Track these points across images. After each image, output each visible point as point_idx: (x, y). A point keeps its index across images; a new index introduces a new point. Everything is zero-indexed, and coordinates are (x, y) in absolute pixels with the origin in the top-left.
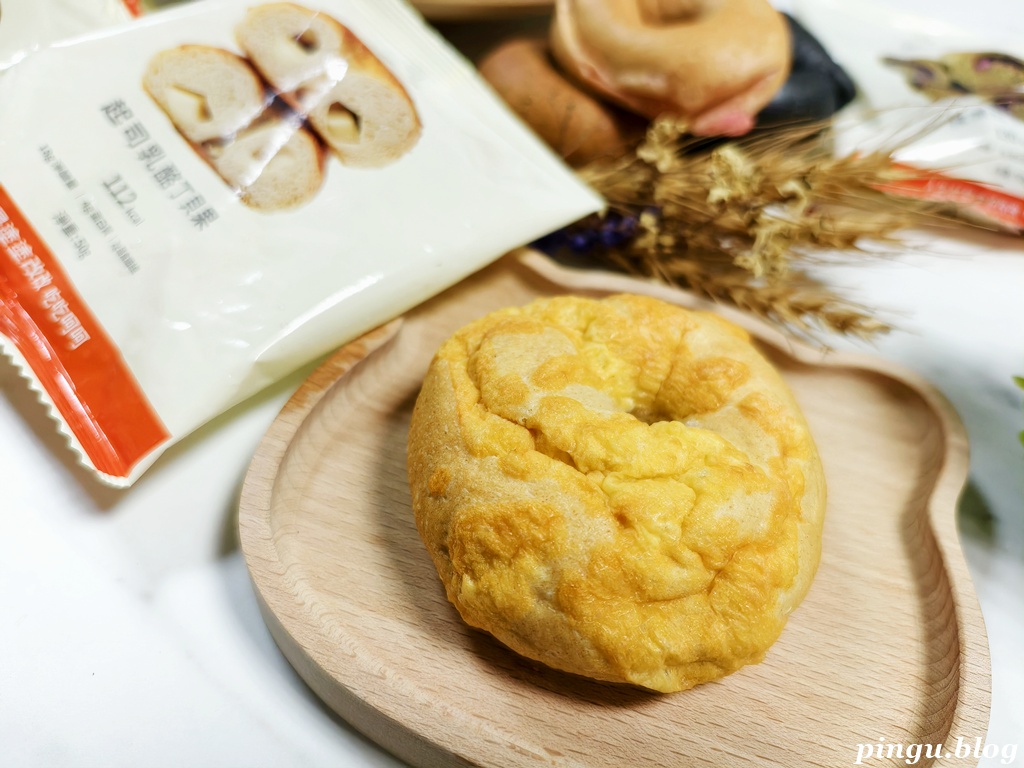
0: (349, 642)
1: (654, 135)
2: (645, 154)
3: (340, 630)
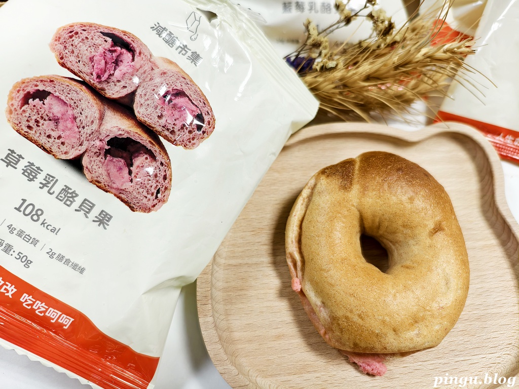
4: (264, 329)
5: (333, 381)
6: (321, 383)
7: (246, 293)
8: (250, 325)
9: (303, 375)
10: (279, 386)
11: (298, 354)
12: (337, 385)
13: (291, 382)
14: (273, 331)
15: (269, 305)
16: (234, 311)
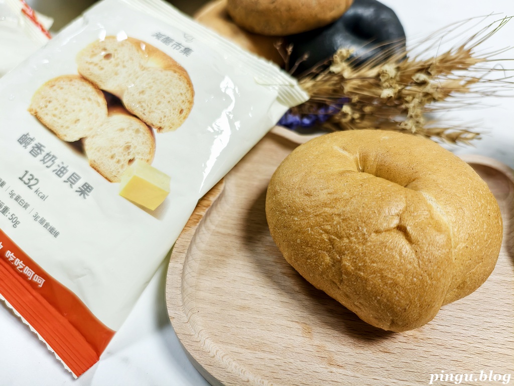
0: (240, 370)
1: (337, 58)
2: (333, 69)
3: (234, 364)
4: (231, 296)
5: (287, 369)
6: (273, 366)
7: (225, 259)
8: (218, 289)
9: (257, 352)
10: (227, 355)
11: (258, 330)
12: (290, 373)
13: (241, 355)
14: (240, 301)
15: (244, 276)
16: (207, 272)
